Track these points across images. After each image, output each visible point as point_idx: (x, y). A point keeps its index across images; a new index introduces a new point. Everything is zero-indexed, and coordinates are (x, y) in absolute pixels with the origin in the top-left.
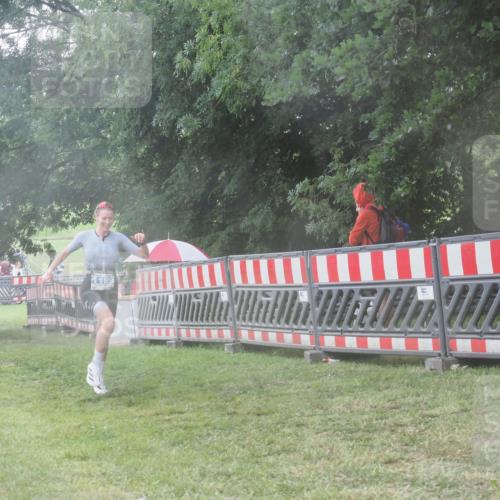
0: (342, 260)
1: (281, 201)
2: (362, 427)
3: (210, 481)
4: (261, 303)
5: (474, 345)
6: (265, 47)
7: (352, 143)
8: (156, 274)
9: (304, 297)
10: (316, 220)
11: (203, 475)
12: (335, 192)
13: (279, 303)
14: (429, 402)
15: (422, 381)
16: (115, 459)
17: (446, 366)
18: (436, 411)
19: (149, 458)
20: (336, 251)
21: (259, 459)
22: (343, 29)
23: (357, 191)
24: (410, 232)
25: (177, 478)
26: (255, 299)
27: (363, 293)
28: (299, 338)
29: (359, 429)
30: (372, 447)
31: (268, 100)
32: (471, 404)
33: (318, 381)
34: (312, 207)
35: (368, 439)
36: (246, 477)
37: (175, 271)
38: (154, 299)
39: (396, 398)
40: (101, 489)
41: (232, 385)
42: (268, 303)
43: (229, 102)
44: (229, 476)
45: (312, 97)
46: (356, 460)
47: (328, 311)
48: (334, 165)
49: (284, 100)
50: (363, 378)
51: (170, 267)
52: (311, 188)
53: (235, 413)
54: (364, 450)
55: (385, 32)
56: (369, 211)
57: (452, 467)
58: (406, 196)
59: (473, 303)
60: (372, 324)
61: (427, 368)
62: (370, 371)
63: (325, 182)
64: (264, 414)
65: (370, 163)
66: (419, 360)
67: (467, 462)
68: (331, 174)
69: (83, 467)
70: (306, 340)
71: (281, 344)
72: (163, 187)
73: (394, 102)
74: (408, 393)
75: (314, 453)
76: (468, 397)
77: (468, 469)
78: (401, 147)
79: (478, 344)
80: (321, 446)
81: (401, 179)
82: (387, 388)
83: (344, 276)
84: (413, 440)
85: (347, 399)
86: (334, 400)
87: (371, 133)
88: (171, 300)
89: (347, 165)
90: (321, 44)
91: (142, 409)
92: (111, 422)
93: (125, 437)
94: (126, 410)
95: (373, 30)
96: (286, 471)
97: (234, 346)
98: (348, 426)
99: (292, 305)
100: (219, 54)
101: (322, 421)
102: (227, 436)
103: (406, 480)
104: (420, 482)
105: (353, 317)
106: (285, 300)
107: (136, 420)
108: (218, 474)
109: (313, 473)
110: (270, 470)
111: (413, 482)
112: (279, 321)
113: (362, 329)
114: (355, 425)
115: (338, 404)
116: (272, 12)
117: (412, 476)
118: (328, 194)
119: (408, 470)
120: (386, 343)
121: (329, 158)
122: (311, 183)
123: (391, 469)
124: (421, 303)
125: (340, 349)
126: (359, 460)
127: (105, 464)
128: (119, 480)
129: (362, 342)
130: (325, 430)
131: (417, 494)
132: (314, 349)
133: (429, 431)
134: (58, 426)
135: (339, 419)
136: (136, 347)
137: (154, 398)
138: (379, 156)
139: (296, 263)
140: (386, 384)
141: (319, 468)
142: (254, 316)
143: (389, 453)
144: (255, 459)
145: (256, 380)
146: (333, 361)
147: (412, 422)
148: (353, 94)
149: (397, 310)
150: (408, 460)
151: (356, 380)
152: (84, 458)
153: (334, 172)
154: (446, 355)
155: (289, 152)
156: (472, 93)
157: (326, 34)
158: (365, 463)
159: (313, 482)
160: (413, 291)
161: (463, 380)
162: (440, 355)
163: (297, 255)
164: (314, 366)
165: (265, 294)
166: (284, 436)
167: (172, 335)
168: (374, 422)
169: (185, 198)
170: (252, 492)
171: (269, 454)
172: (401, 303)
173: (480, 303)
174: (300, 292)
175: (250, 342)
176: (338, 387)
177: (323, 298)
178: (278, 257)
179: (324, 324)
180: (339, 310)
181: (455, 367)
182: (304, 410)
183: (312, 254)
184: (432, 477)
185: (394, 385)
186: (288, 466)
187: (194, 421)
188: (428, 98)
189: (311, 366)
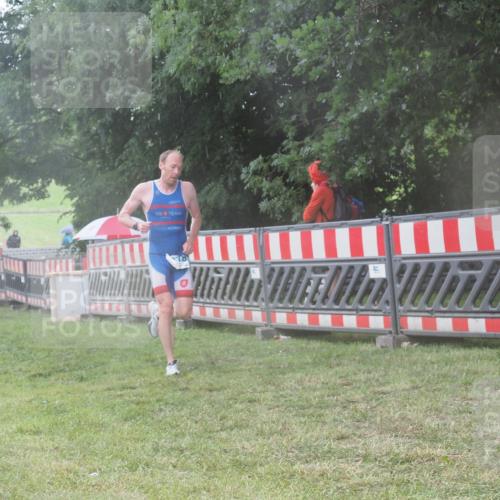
0: (295, 237)
1: (235, 179)
2: (314, 403)
3: (163, 456)
4: (213, 280)
5: (425, 325)
6: (220, 24)
7: (306, 121)
8: (108, 250)
9: (256, 274)
10: (269, 198)
11: (156, 450)
12: (289, 170)
13: (231, 280)
14: (380, 379)
15: (373, 358)
16: (67, 434)
17: (397, 343)
18: (387, 388)
19: (102, 433)
20: (289, 229)
21: (212, 435)
24: (363, 211)
25: (130, 452)
26: (207, 276)
27: (315, 270)
28: (251, 314)
29: (311, 406)
30: (324, 423)
31: (227, 79)
32: (423, 381)
33: (270, 358)
34: (266, 185)
35: (320, 416)
36: (199, 452)
37: (127, 246)
38: (105, 274)
39: (347, 375)
40: (54, 463)
42: (220, 279)
43: (183, 79)
44: (182, 451)
45: (269, 76)
46: (308, 435)
47: (280, 288)
48: (289, 144)
49: (242, 78)
50: (314, 355)
51: (122, 243)
52: (265, 166)
53: (187, 389)
54: (316, 426)
55: (346, 12)
57: (404, 444)
58: (361, 176)
59: (424, 281)
60: (323, 301)
61: (378, 345)
62: (322, 348)
63: (278, 160)
64: (217, 390)
65: (323, 142)
66: (370, 337)
67: (418, 438)
68: (283, 153)
69: (35, 442)
70: (257, 316)
71: (232, 321)
72: (116, 164)
73: (350, 82)
74: (359, 370)
75: (266, 428)
76: (418, 374)
77: (419, 445)
78: (356, 127)
79: (429, 322)
80: (273, 422)
81: (356, 159)
82: (338, 365)
83: (296, 253)
84: (365, 417)
85: (298, 376)
86: (286, 377)
87: (328, 114)
88: (123, 276)
89: (301, 142)
90: (279, 23)
91: (93, 384)
92: (62, 397)
93: (76, 412)
94: (77, 385)
95: (334, 11)
96: (239, 446)
97: (185, 322)
98: (300, 403)
99: (244, 281)
100: (174, 30)
101: (274, 397)
102: (179, 411)
103: (358, 456)
104: (372, 458)
105: (305, 294)
106: (237, 276)
107: (87, 395)
108: (172, 449)
109: (266, 448)
110: (223, 445)
111: (365, 458)
112: (230, 298)
113: (313, 306)
114: (307, 401)
115: (290, 381)
117: (364, 452)
118: (282, 172)
119: (360, 445)
120: (337, 320)
121: (282, 136)
122: (265, 161)
123: (344, 445)
124: (372, 281)
125: (292, 326)
126: (312, 436)
127: (57, 438)
128: (71, 455)
129: (314, 320)
130: (278, 406)
131: (369, 470)
132: (266, 325)
133: (380, 408)
134: (9, 400)
135: (291, 395)
137: (105, 373)
138: (334, 135)
139: (248, 240)
140: (338, 362)
141: (271, 444)
142: (206, 292)
143: (341, 429)
144: (208, 435)
145: (207, 356)
146: (285, 337)
147: (364, 399)
148: (311, 74)
149: (349, 288)
150: (360, 437)
151: (308, 357)
152: (37, 432)
153: (289, 150)
154: (397, 333)
155: (244, 129)
156: (427, 73)
157: (284, 12)
158: (317, 439)
159: (266, 457)
160: (365, 269)
161: (414, 358)
162: (390, 332)
163: (249, 232)
164: (266, 342)
165: (217, 271)
166: (237, 411)
167: (123, 311)
168: (326, 398)
169: (137, 174)
170: (205, 467)
171: (221, 430)
172: (352, 282)
173: (432, 281)
174: (252, 269)
175: (202, 318)
176: (289, 364)
177: (275, 275)
178: (230, 233)
179: (276, 301)
180: (291, 287)
181: (405, 344)
182: (255, 386)
183: (264, 231)
184: (384, 453)
185: (346, 362)
186: (240, 441)
187: (146, 396)
188: (384, 76)
189: (262, 343)
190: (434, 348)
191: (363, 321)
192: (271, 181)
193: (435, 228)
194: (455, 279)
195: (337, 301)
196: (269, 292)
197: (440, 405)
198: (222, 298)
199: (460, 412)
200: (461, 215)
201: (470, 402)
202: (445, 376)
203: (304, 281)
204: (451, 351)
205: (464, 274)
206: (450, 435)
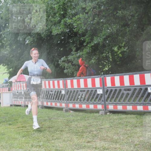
0: (75, 81)
1: (57, 63)
2: (80, 132)
3: (34, 148)
5: (114, 108)
6: (53, 17)
7: (79, 46)
8: (18, 85)
9: (63, 92)
10: (67, 68)
11: (32, 146)
12: (73, 61)
13: (56, 94)
14: (101, 124)
15: (98, 118)
16: (5, 141)
17: (106, 113)
18: (103, 127)
19: (16, 141)
20: (73, 79)
21: (49, 141)
22: (76, 12)
23: (80, 60)
24: (96, 73)
25: (24, 147)
26: (49, 93)
27: (81, 91)
28: (62, 105)
30: (83, 138)
31: (54, 33)
32: (113, 125)
33: (67, 118)
34: (66, 65)
35: (82, 135)
38: (18, 92)
39: (91, 123)
40: (1, 150)
41: (41, 119)
42: (52, 94)
44: (40, 146)
45: (67, 32)
46: (79, 141)
47: (71, 96)
49: (59, 33)
50: (81, 117)
51: (23, 83)
52: (66, 59)
54: (81, 138)
55: (89, 13)
56: (83, 67)
57: (107, 144)
58: (94, 62)
59: (114, 95)
60: (84, 101)
61: (100, 114)
62: (83, 115)
63: (70, 57)
64: (51, 127)
65: (83, 52)
66: (98, 111)
67: (112, 142)
68: (72, 55)
70: (64, 105)
71: (56, 107)
72: (21, 58)
73: (91, 34)
74: (94, 121)
75: (66, 139)
76: (112, 123)
77: (112, 144)
78: (93, 48)
79: (115, 107)
80: (68, 138)
81: (93, 57)
82: (88, 120)
83: (75, 86)
84: (96, 136)
85: (76, 123)
86: (72, 123)
87: (84, 43)
88: (23, 93)
89: (77, 53)
90: (70, 17)
91: (13, 126)
92: (4, 130)
93: (8, 134)
94: (9, 126)
95: (85, 13)
96: (57, 145)
97: (42, 107)
98: (76, 131)
99: (60, 95)
102: (40, 134)
103: (93, 147)
105: (78, 98)
106: (58, 93)
107: (12, 129)
108: (37, 146)
109: (66, 145)
110: (52, 144)
111: (96, 148)
112: (55, 100)
113: (80, 102)
114: (78, 131)
115: (73, 125)
116: (55, 6)
117: (95, 146)
118: (71, 61)
120: (88, 106)
121: (72, 50)
122: (66, 58)
123: (89, 144)
124: (98, 94)
125: (74, 108)
126: (79, 142)
127: (2, 143)
128: (6, 148)
129: (81, 106)
130: (70, 133)
132: (66, 108)
133: (100, 133)
135: (74, 129)
136: (12, 107)
137: (17, 123)
138: (87, 50)
139: (61, 82)
140: (88, 119)
141: (67, 144)
142: (48, 98)
143: (88, 139)
144: (48, 141)
145: (48, 117)
146: (72, 111)
147: (95, 130)
148: (79, 31)
149: (91, 97)
150: (94, 142)
151: (79, 117)
153: (73, 54)
154: (106, 110)
155: (60, 48)
156: (115, 32)
157: (71, 13)
158: (81, 143)
159: (66, 148)
160: (96, 91)
161: (111, 117)
162: (104, 110)
163: (61, 80)
164: (66, 113)
165: (51, 91)
166: (57, 134)
167: (23, 104)
171: (52, 140)
172: (92, 95)
173: (116, 94)
174: (62, 91)
175: (47, 106)
176: (73, 120)
177: (69, 93)
178: (56, 80)
179: (69, 100)
180: (74, 96)
181: (108, 114)
182: (63, 126)
183: (66, 79)
184: (101, 147)
185: (90, 119)
186: (58, 143)
187: (30, 130)
188: (101, 33)
189: (65, 113)
190: (117, 115)
191: (95, 107)
192: (68, 64)
193: (117, 78)
194: (123, 94)
195: (88, 100)
196: (67, 98)
197: (118, 132)
198: (53, 100)
199: (124, 134)
200: (125, 75)
201: (128, 131)
202: (120, 123)
203: (78, 94)
204: (122, 115)
205: (125, 92)
206: (121, 141)
